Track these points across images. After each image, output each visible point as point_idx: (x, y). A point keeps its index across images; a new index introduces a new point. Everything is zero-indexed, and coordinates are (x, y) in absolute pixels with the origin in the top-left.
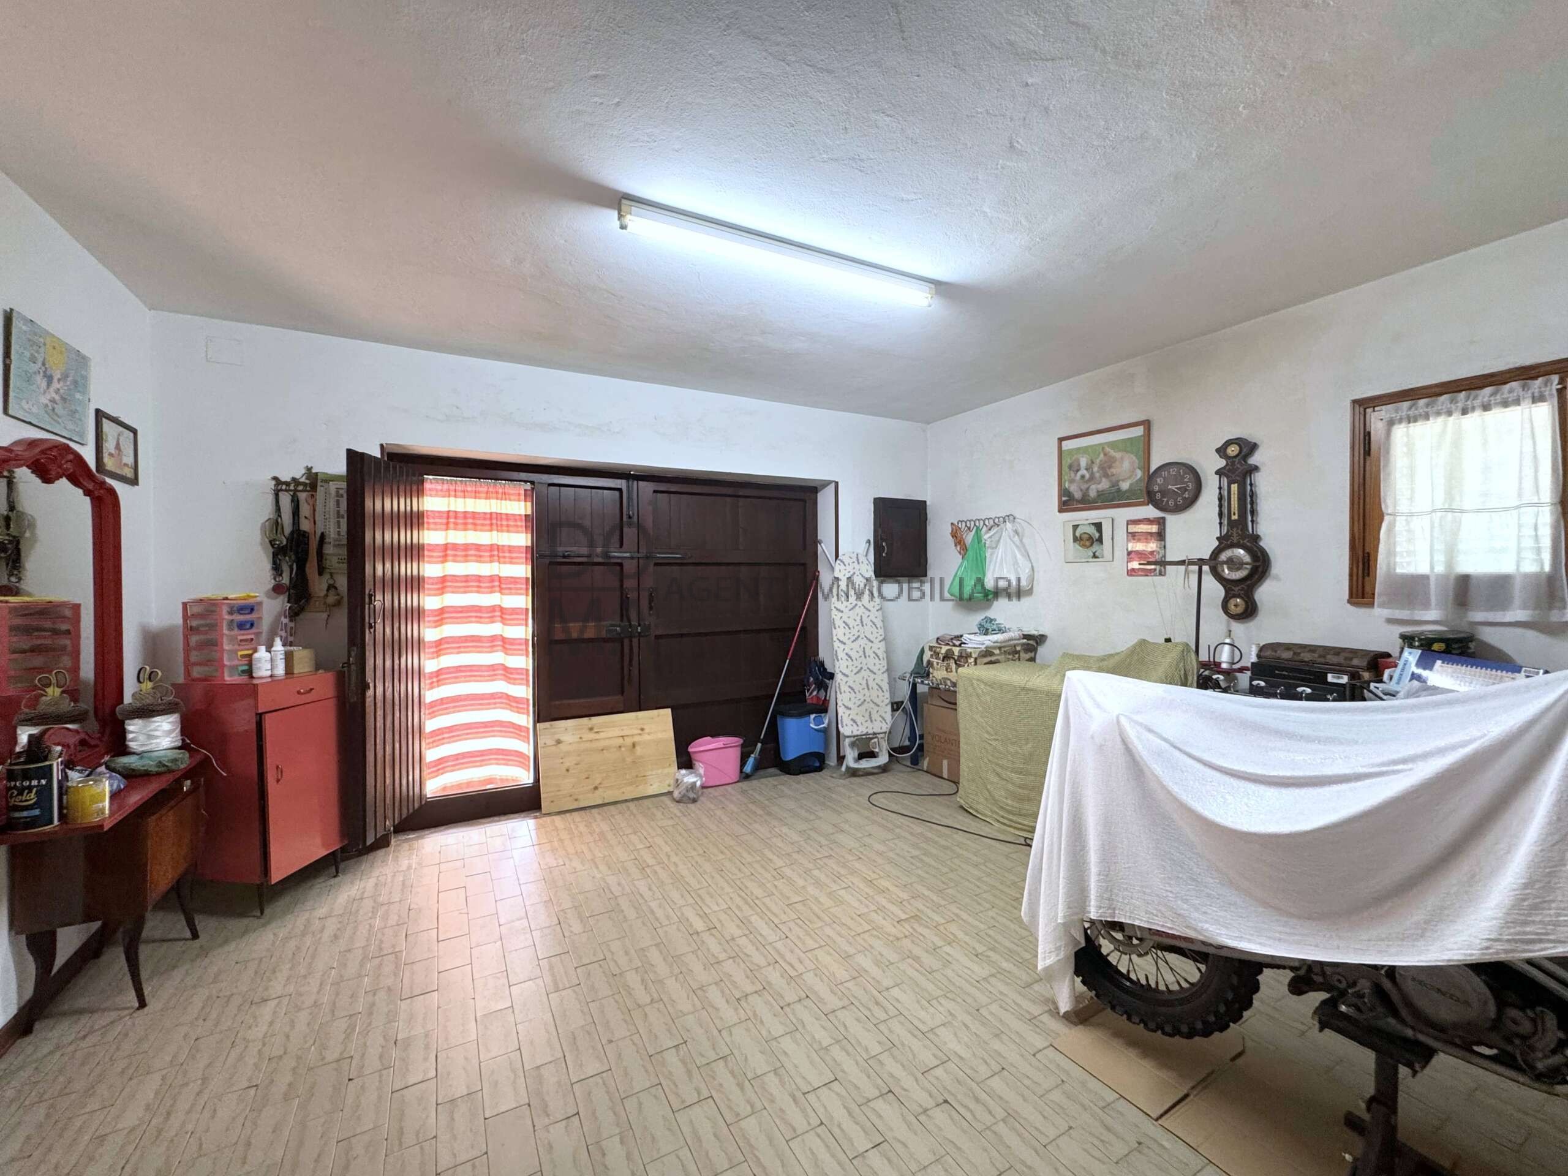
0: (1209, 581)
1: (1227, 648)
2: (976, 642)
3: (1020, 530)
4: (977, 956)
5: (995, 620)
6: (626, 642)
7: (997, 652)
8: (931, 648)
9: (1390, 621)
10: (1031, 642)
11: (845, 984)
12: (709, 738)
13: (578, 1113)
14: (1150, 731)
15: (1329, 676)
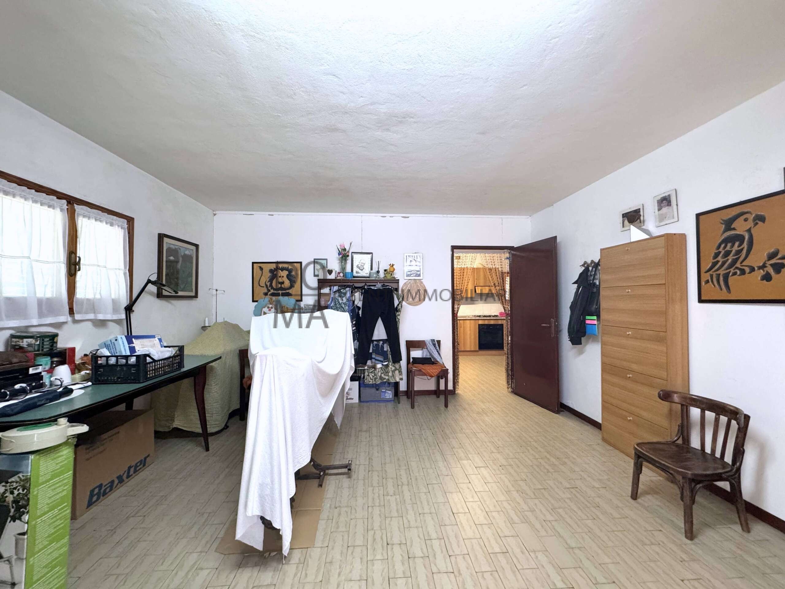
15: (31, 369)
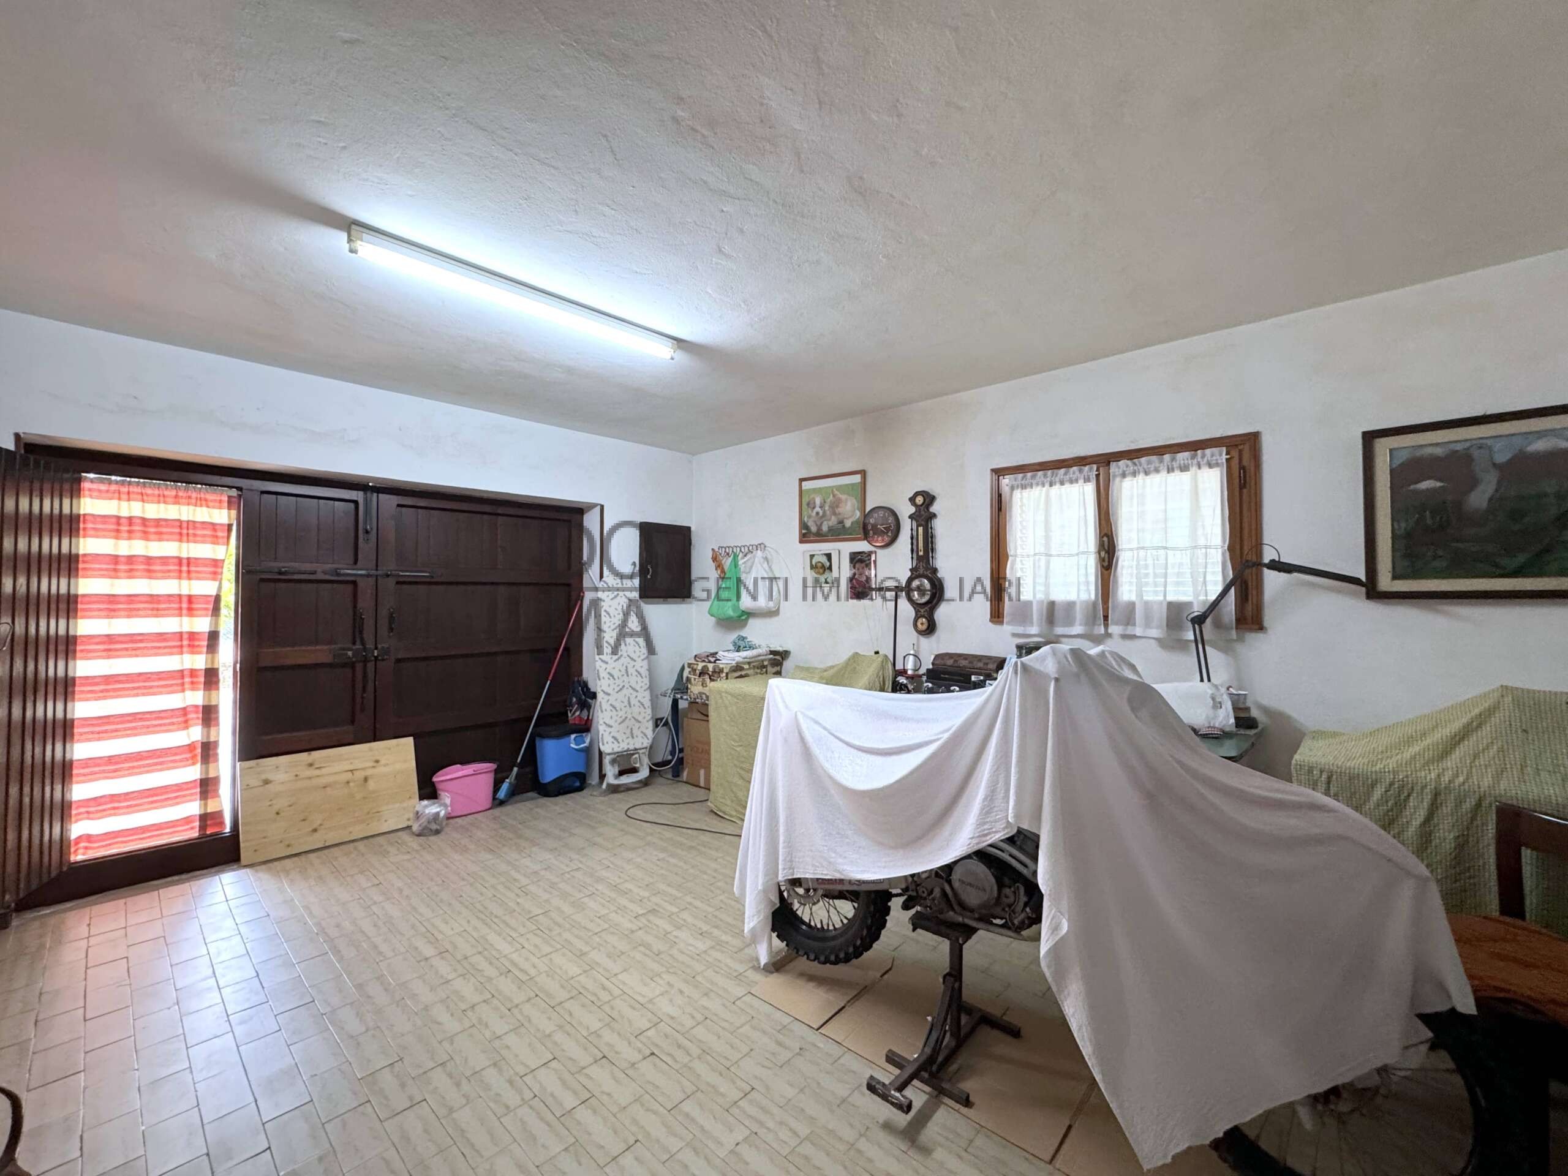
0: (903, 603)
1: (911, 658)
2: (729, 658)
3: (769, 557)
4: (701, 934)
5: (746, 638)
6: (359, 667)
7: (746, 667)
8: (690, 665)
9: (1014, 635)
10: (778, 657)
11: (576, 979)
12: (459, 766)
13: (269, 1148)
14: (817, 722)
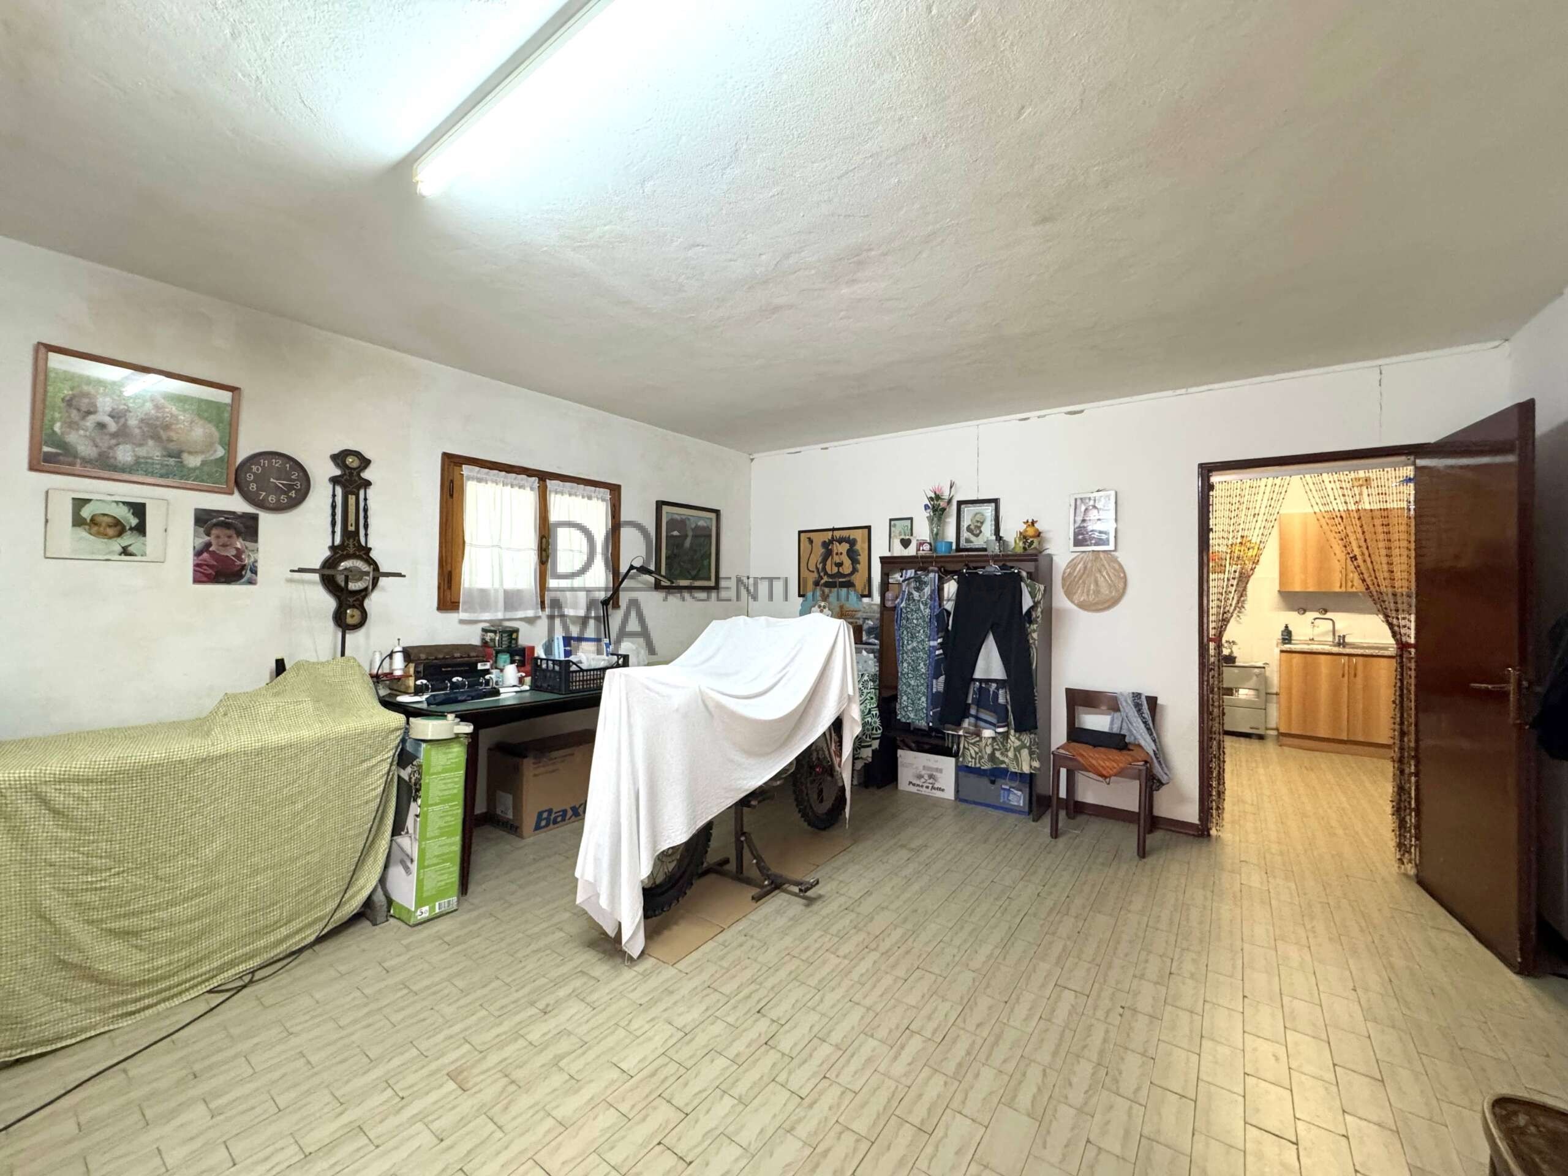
0: (317, 590)
15: (479, 665)
